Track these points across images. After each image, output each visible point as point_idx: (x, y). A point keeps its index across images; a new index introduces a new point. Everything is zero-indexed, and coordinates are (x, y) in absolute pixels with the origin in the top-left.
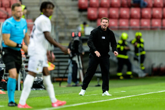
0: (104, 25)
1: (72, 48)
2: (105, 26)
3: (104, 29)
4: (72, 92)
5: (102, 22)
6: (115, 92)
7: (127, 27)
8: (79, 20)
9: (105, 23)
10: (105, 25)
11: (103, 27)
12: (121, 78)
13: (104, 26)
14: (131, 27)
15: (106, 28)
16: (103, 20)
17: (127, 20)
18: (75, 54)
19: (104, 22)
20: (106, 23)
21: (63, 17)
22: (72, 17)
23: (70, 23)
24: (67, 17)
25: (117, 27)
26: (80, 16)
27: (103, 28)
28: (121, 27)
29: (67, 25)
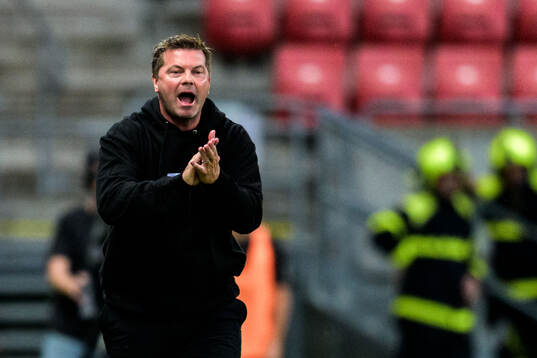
0: (182, 89)
2: (190, 96)
3: (185, 120)
5: (162, 71)
7: (493, 103)
9: (187, 76)
10: (193, 90)
11: (179, 107)
13: (183, 96)
14: (521, 105)
15: (196, 109)
16: (165, 56)
17: (493, 57)
19: (181, 70)
20: (195, 71)
21: (26, 29)
22: (90, 28)
23: (78, 77)
24: (59, 29)
25: (415, 103)
27: (180, 112)
28: (445, 104)
29: (53, 92)
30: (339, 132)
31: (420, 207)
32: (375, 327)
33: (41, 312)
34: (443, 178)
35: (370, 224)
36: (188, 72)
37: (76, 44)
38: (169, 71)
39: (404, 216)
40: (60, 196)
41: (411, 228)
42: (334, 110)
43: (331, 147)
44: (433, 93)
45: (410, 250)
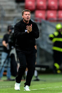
1: (9, 40)
4: (10, 87)
6: (56, 87)
8: (16, 11)
12: (59, 72)
18: (12, 47)
22: (9, 8)
23: (7, 15)
24: (4, 8)
25: (55, 19)
26: (17, 7)
28: (60, 19)
29: (3, 17)
30: (44, 23)
31: (56, 34)
32: (50, 51)
33: (1, 49)
34: (60, 29)
35: (49, 36)
36: (28, 15)
37: (7, 10)
38: (25, 15)
39: (54, 35)
40: (4, 32)
41: (55, 37)
42: (44, 20)
43: (43, 25)
44: (58, 17)
45: (55, 40)
